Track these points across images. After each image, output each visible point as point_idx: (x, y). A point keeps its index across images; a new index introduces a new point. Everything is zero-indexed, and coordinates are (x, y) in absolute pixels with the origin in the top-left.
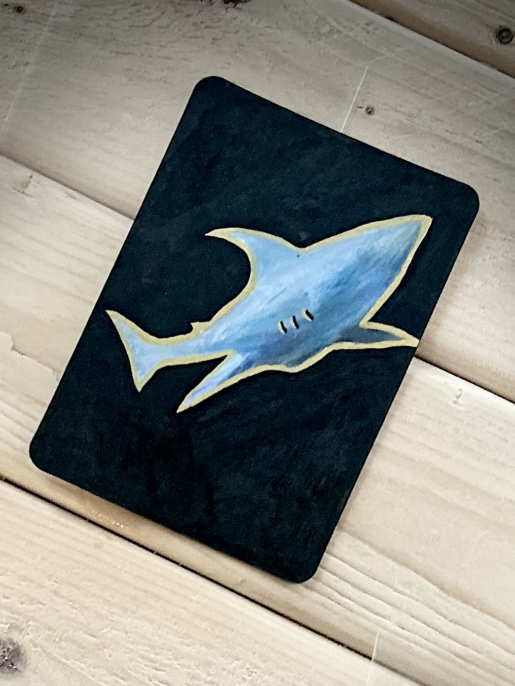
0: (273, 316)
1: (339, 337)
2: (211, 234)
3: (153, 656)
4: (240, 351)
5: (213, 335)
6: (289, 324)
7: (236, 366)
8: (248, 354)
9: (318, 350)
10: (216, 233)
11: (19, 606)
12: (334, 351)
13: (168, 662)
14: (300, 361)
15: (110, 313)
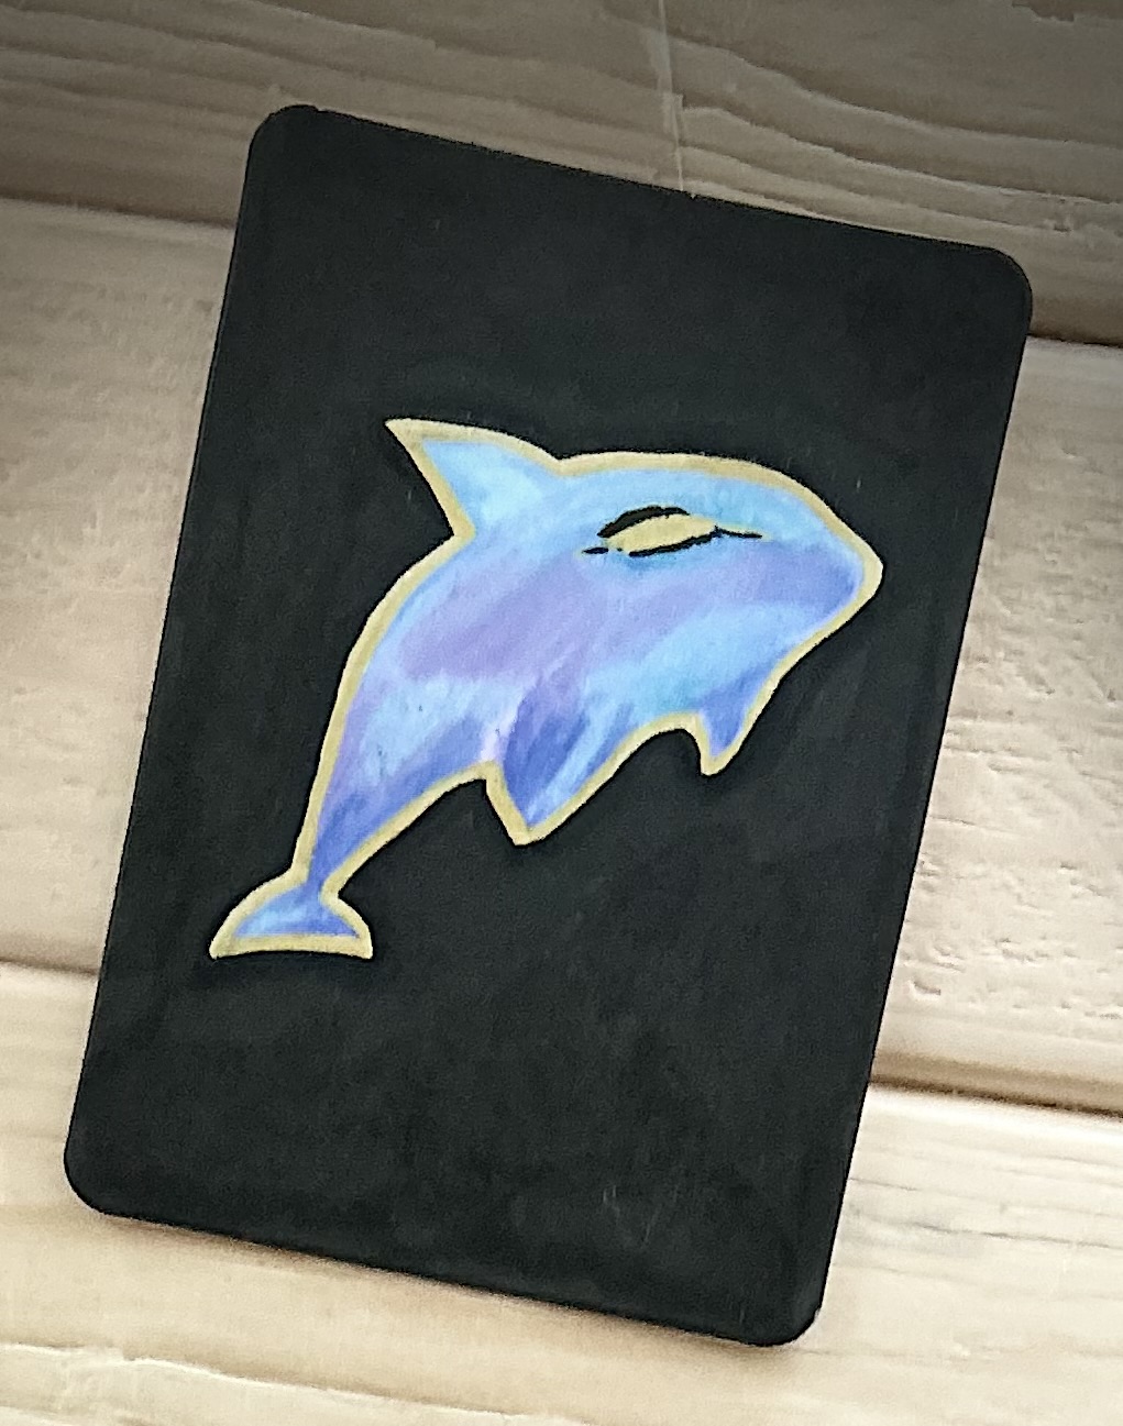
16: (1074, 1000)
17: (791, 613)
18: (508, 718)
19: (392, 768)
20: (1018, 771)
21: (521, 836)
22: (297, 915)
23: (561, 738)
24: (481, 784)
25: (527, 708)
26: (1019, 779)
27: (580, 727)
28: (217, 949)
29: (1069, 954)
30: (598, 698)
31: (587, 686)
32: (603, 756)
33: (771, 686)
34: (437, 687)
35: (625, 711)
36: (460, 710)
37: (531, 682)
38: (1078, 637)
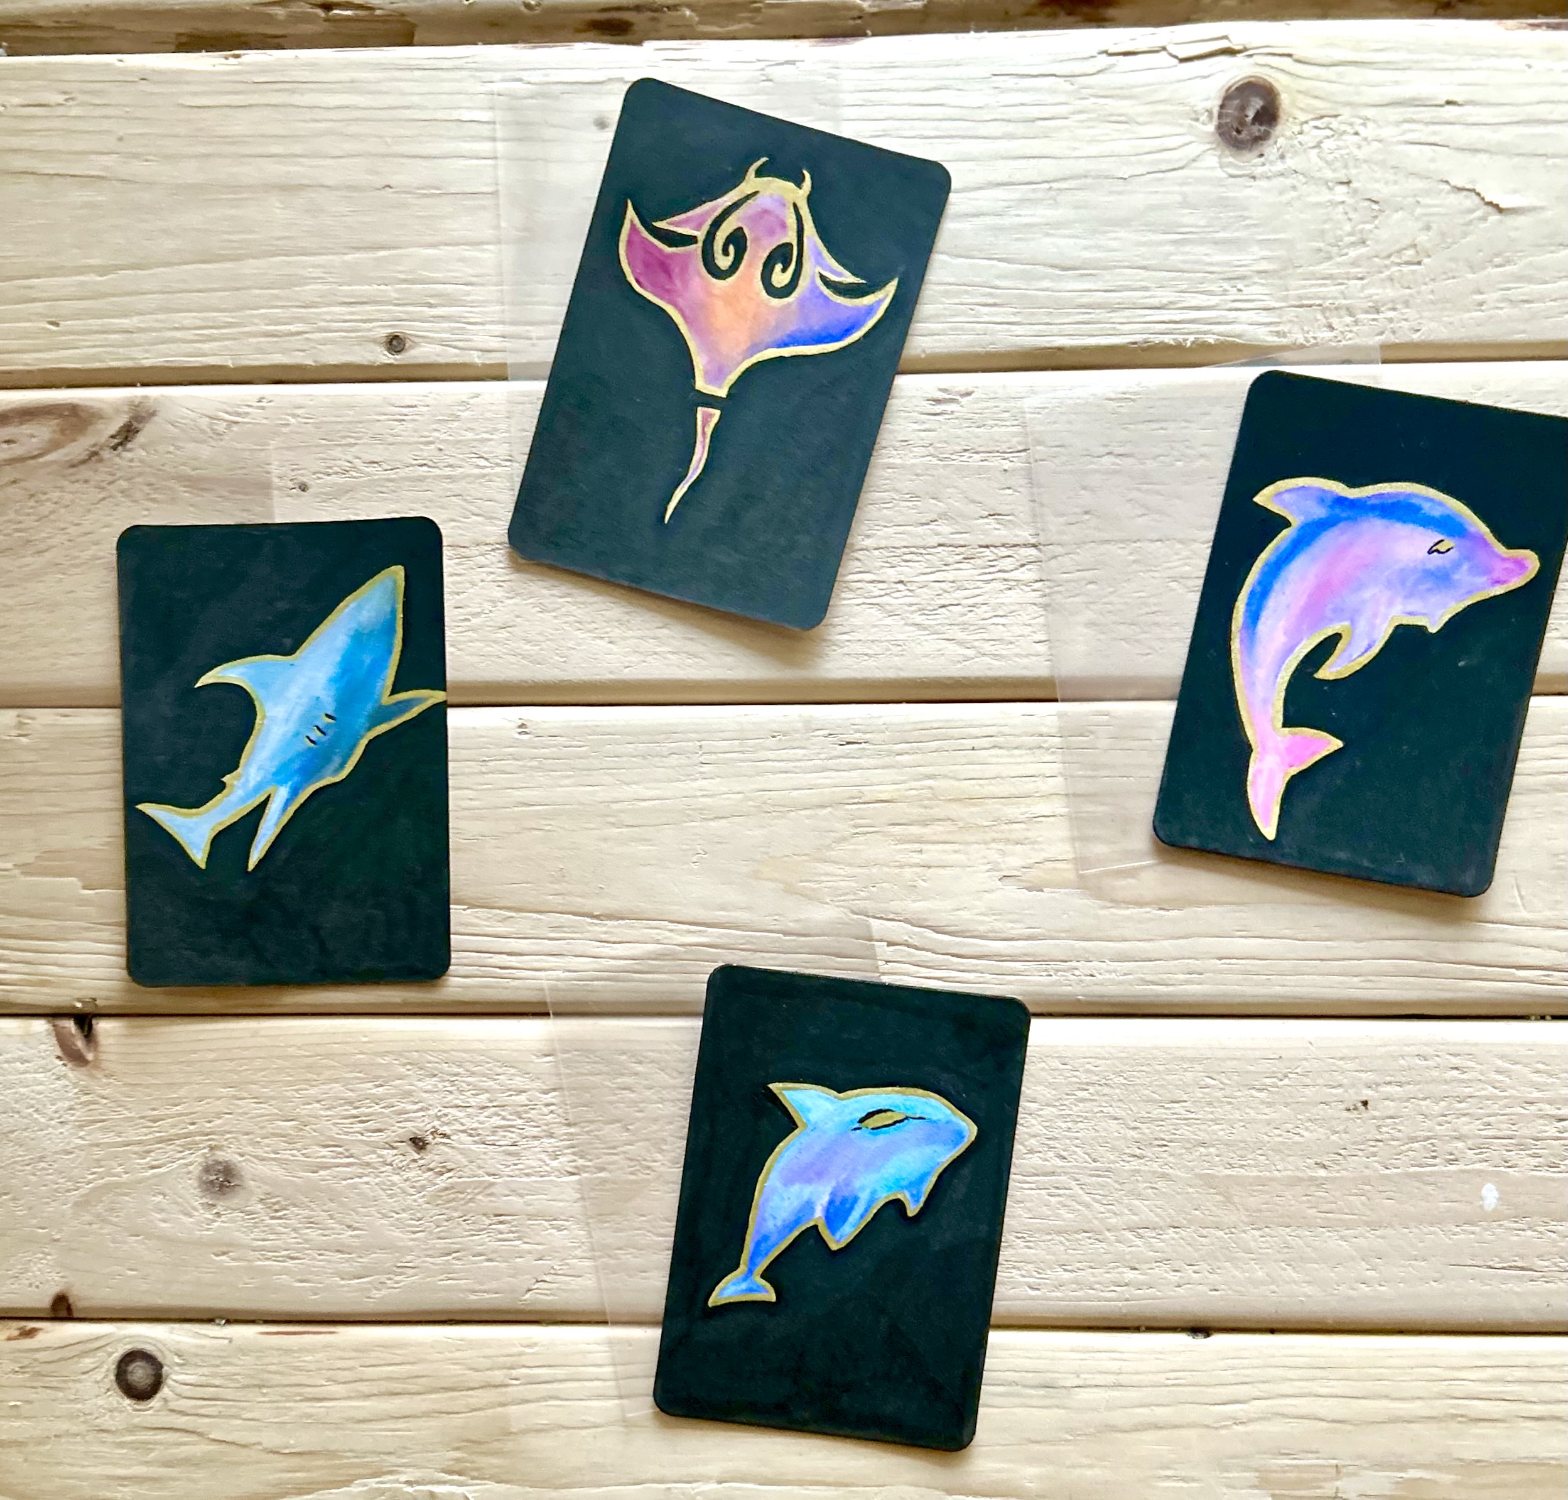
0: (297, 734)
1: (367, 725)
2: (198, 685)
3: (354, 1112)
4: (281, 783)
5: (247, 781)
6: (316, 735)
7: (284, 800)
8: (290, 783)
9: (353, 747)
10: (204, 680)
11: (208, 1125)
12: (370, 741)
13: (370, 1110)
14: (342, 766)
15: (140, 807)
16: (1097, 1286)
17: (939, 1148)
18: (825, 1199)
19: (779, 1223)
20: (1059, 1195)
21: (834, 1247)
22: (744, 1286)
23: (848, 1206)
24: (815, 1227)
25: (833, 1194)
26: (1061, 1199)
27: (856, 1200)
28: (711, 1303)
29: (1091, 1267)
30: (862, 1188)
31: (857, 1184)
32: (866, 1210)
33: (934, 1179)
34: (795, 1188)
35: (874, 1192)
36: (805, 1198)
37: (834, 1184)
38: (1077, 1139)
